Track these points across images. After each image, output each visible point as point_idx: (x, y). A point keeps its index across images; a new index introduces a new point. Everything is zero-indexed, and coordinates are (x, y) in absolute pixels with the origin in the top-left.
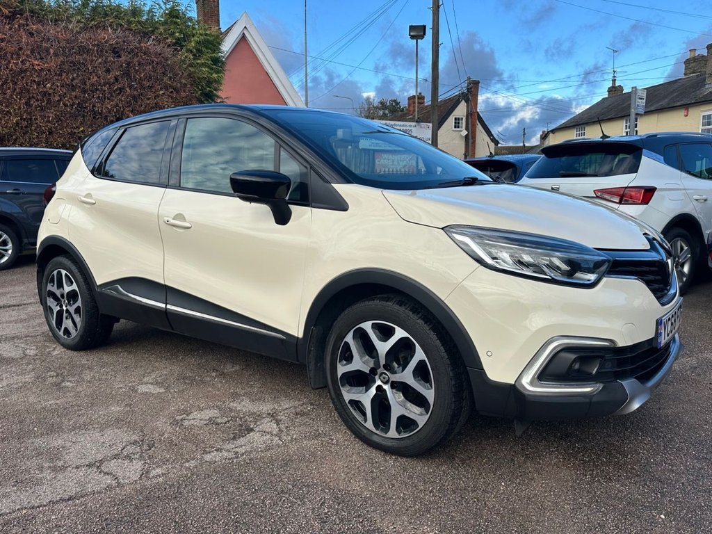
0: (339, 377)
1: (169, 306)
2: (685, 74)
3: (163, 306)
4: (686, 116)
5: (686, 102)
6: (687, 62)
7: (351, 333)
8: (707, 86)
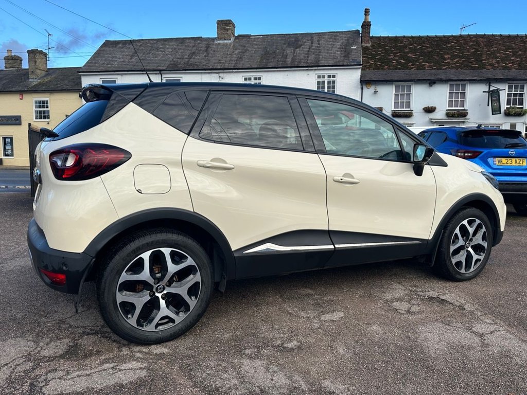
0: (451, 252)
1: (337, 246)
2: (6, 67)
3: (332, 247)
4: (21, 99)
5: (19, 89)
6: (6, 59)
7: (458, 228)
8: (30, 80)
